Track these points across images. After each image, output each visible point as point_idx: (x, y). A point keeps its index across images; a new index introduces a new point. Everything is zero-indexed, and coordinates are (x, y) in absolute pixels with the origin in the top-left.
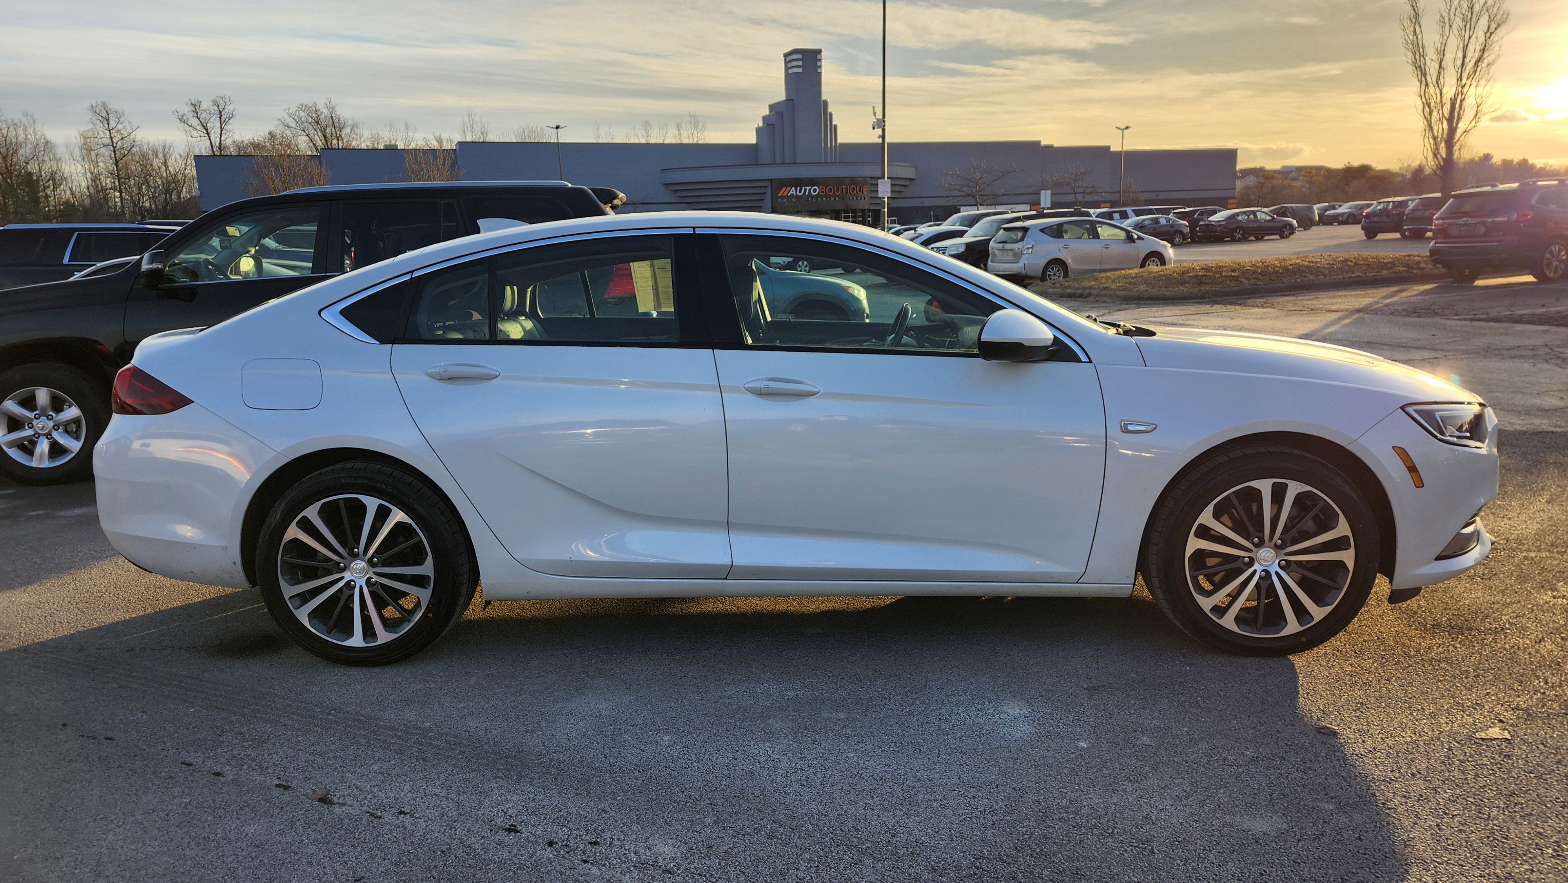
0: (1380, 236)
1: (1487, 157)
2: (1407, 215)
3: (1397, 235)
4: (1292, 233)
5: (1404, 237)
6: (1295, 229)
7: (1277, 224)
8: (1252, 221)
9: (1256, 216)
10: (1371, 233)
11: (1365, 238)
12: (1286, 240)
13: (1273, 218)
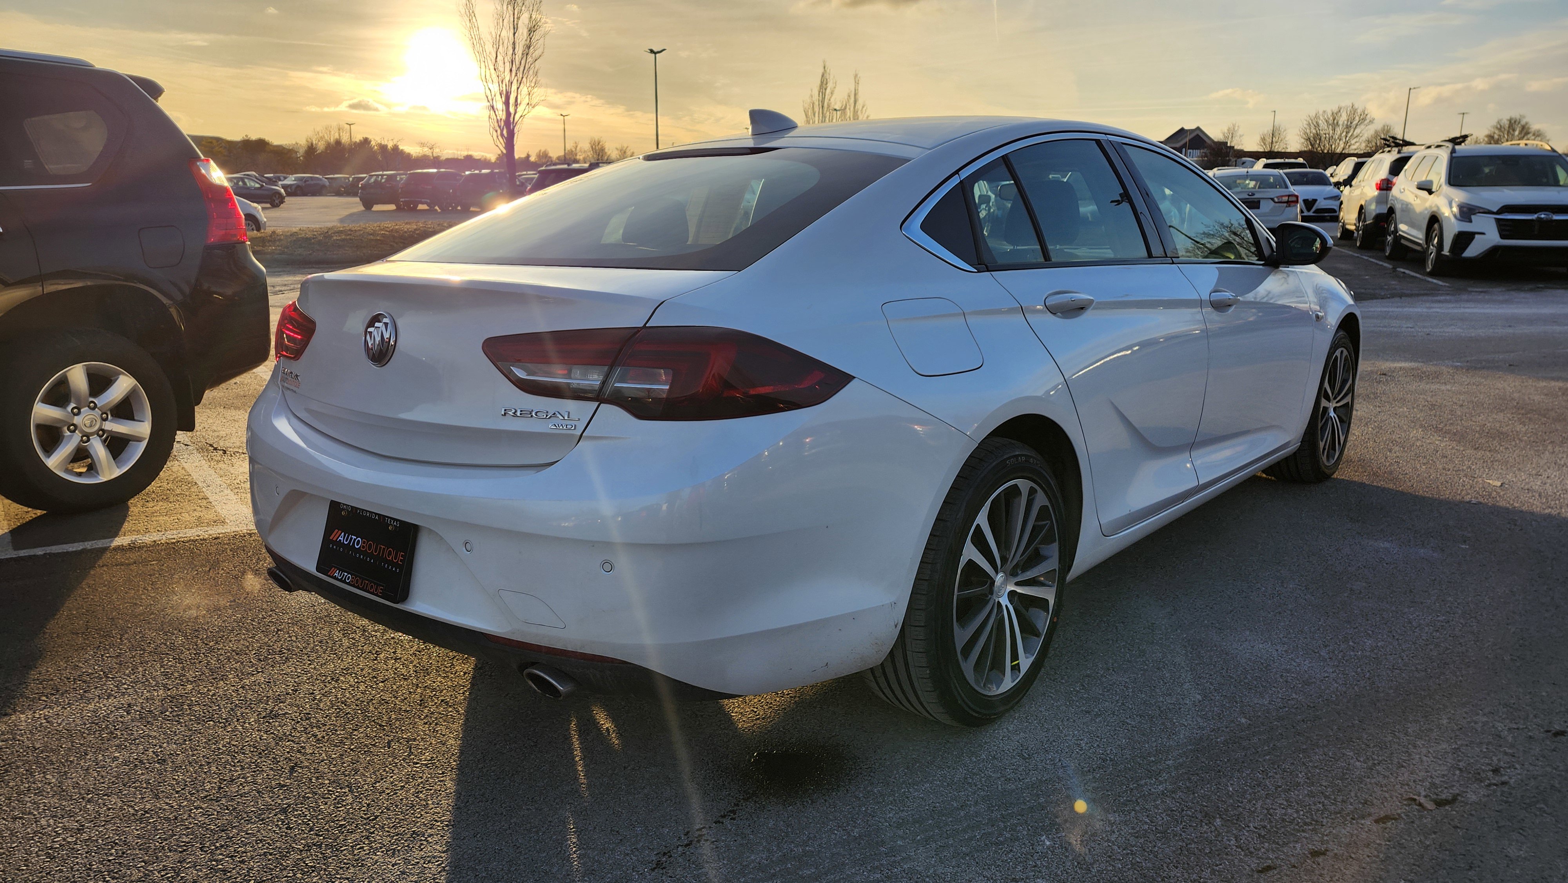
0: (376, 208)
1: (366, 141)
2: (402, 188)
3: (392, 207)
4: (282, 202)
5: (399, 209)
6: (284, 198)
7: (266, 193)
8: (241, 188)
9: (244, 183)
10: (368, 205)
11: (363, 208)
12: (277, 209)
13: (262, 186)
